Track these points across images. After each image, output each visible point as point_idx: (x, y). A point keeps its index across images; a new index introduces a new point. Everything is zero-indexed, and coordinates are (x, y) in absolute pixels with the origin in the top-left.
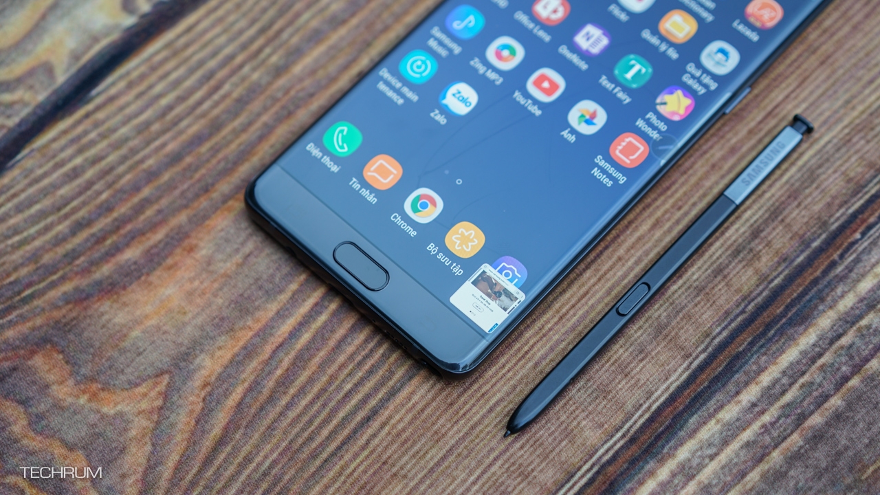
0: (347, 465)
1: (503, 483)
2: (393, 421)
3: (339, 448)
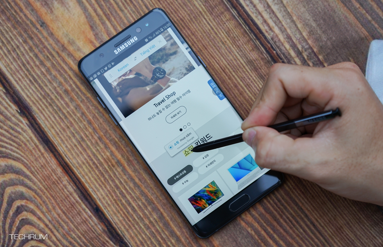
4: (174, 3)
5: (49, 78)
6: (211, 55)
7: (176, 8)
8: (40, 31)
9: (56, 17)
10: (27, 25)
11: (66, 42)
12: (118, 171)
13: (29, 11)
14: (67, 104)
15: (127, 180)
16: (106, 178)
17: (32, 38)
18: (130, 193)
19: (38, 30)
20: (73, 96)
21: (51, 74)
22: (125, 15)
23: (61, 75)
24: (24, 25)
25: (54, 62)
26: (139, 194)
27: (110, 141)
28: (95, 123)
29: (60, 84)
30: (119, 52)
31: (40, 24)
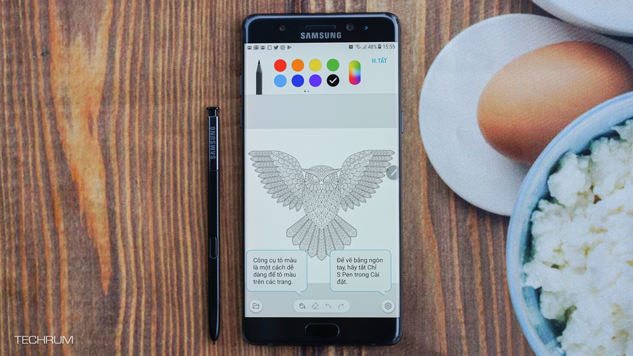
5: (7, 129)
6: (227, 240)
8: (36, 60)
9: (69, 56)
10: (26, 41)
11: (59, 97)
12: (11, 304)
13: (40, 24)
14: (6, 176)
15: (15, 323)
17: (20, 62)
18: (8, 342)
19: (34, 57)
20: (20, 171)
21: (12, 125)
22: (156, 112)
23: (25, 134)
24: (22, 38)
25: (27, 113)
26: (19, 350)
27: (29, 260)
28: (24, 224)
29: (16, 145)
30: (307, 38)
31: (42, 50)
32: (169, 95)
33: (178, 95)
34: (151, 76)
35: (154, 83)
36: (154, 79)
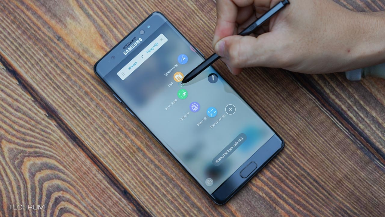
0: (331, 188)
1: (336, 142)
2: (318, 174)
3: (325, 191)
4: (169, 6)
5: (70, 84)
6: (207, 46)
7: (171, 10)
8: (57, 45)
9: (70, 31)
10: (46, 41)
11: (81, 51)
12: (139, 156)
13: (46, 29)
14: (88, 104)
15: (148, 163)
16: (129, 164)
17: (51, 52)
18: (152, 174)
19: (55, 44)
20: (92, 96)
21: (71, 80)
22: (129, 21)
23: (80, 79)
24: (43, 41)
25: (73, 70)
26: (160, 174)
27: (129, 131)
28: (114, 117)
29: (80, 87)
30: (128, 53)
31: (57, 38)
32: (128, 10)
33: (132, 6)
34: (114, 9)
35: (118, 10)
36: (116, 9)
